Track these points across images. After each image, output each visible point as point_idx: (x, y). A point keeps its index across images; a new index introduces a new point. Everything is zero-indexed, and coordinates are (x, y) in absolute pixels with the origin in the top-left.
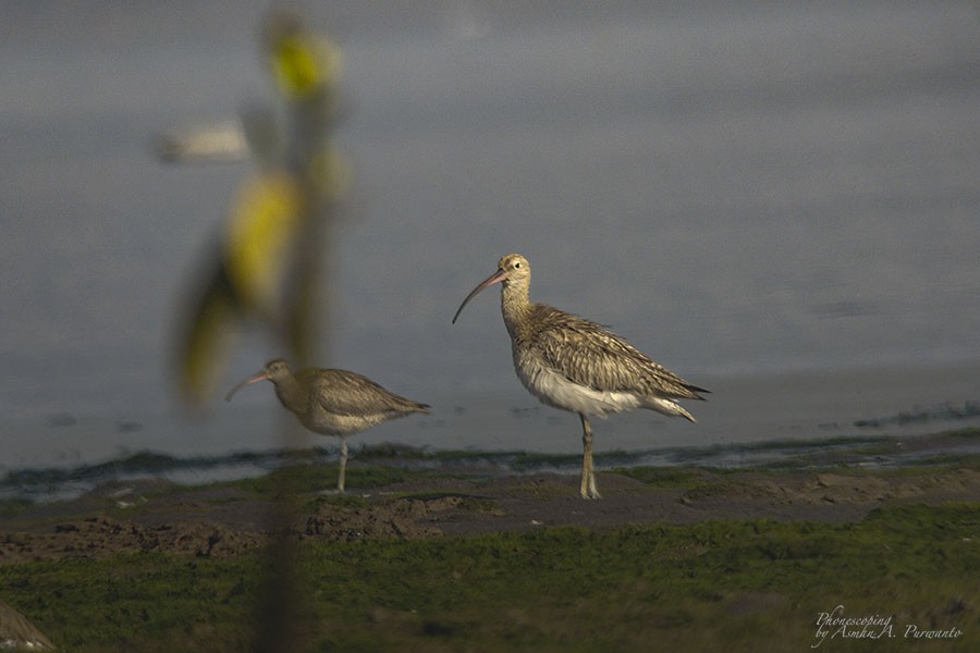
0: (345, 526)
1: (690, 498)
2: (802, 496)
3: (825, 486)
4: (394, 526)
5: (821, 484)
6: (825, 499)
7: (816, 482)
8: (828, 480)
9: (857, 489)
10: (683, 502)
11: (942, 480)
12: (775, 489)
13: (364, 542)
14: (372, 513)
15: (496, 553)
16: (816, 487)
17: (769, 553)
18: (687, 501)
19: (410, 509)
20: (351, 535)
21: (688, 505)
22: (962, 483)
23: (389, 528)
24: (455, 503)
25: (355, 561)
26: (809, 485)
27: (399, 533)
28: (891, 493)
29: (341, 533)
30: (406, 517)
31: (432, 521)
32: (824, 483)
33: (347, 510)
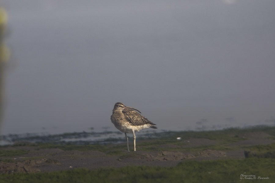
0: (8, 169)
1: (121, 159)
2: (157, 158)
3: (164, 155)
4: (24, 169)
5: (163, 155)
6: (164, 159)
7: (162, 154)
8: (165, 153)
9: (174, 156)
10: (118, 160)
11: (202, 153)
12: (148, 156)
13: (14, 174)
14: (17, 164)
15: (58, 177)
16: (161, 155)
17: (146, 177)
18: (120, 160)
19: (30, 163)
20: (10, 172)
21: (120, 161)
22: (208, 154)
23: (23, 169)
24: (45, 161)
25: (11, 180)
26: (159, 155)
27: (26, 171)
28: (185, 157)
29: (6, 171)
30: (28, 165)
31: (37, 167)
32: (164, 154)
33: (8, 164)
